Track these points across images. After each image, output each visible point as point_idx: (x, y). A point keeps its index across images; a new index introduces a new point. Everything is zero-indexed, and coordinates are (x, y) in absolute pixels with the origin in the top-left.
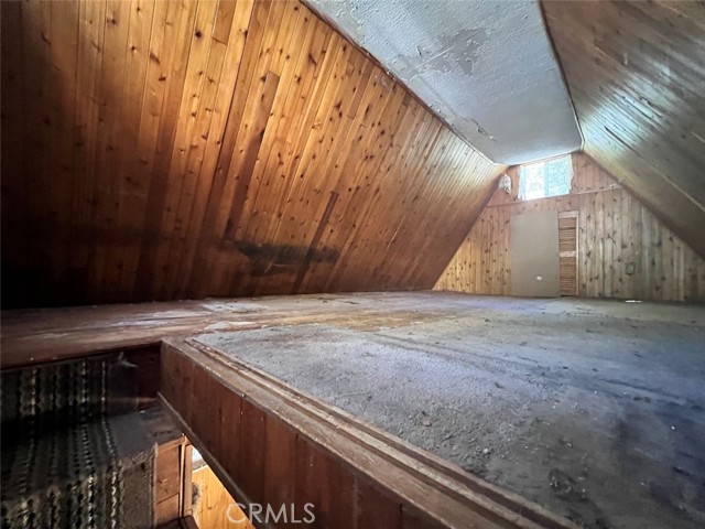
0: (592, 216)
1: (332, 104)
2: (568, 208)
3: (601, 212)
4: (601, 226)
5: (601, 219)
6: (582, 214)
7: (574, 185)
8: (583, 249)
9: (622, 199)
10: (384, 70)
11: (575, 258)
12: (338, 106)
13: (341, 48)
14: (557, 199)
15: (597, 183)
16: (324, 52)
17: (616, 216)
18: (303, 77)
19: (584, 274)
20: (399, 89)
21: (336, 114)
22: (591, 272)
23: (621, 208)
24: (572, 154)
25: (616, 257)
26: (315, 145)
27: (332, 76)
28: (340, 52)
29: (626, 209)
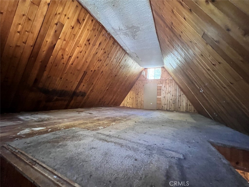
0: (166, 86)
1: (86, 39)
2: (160, 83)
3: (168, 86)
4: (167, 89)
5: (167, 87)
6: (163, 85)
7: (161, 77)
8: (163, 96)
9: (173, 82)
10: (106, 31)
11: (161, 98)
12: (89, 40)
13: (91, 20)
14: (157, 80)
15: (167, 77)
16: (84, 20)
17: (171, 87)
18: (75, 27)
19: (163, 103)
20: (111, 38)
21: (87, 43)
22: (165, 103)
23: (172, 85)
24: (161, 67)
25: (170, 99)
26: (78, 53)
27: (86, 30)
28: (90, 22)
29: (173, 85)
